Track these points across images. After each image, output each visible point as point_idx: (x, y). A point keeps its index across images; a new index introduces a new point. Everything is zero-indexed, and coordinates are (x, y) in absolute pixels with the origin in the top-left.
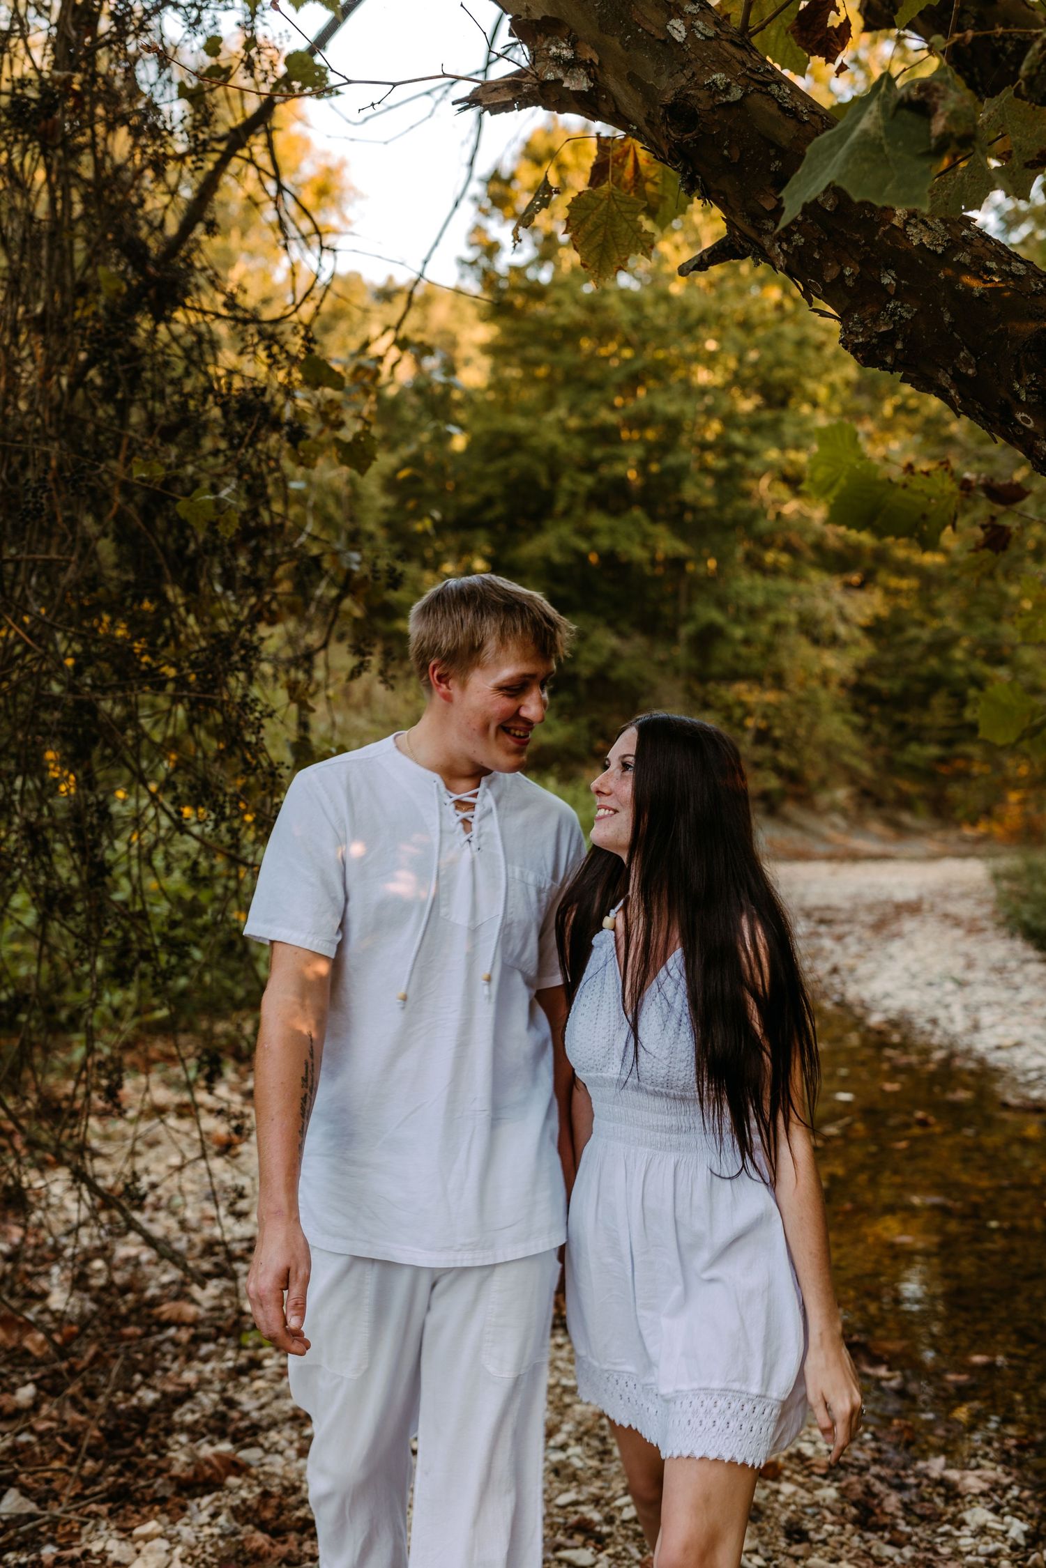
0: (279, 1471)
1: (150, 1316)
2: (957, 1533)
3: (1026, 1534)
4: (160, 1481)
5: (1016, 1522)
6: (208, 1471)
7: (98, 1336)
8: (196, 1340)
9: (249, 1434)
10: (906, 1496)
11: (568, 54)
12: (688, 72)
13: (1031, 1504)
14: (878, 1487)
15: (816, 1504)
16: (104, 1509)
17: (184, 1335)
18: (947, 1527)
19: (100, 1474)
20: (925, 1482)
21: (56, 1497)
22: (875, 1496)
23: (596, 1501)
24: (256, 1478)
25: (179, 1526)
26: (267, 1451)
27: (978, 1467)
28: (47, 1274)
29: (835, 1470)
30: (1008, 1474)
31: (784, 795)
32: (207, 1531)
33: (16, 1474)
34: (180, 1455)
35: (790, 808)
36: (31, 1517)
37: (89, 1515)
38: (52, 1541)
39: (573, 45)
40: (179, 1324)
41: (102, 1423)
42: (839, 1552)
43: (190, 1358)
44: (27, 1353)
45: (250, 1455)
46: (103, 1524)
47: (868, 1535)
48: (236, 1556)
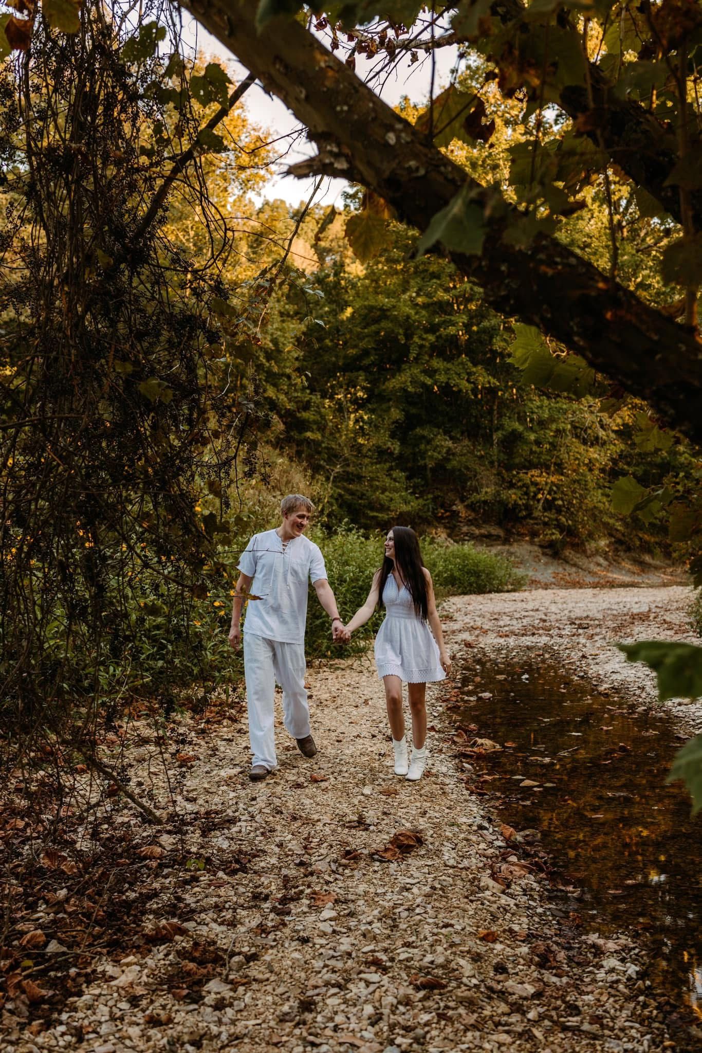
0: (205, 934)
1: (135, 854)
2: (597, 972)
3: (637, 973)
4: (136, 937)
5: (633, 966)
6: (164, 932)
7: (105, 864)
8: (161, 866)
9: (189, 914)
10: (571, 953)
11: (335, 150)
12: (397, 161)
13: (645, 958)
14: (555, 947)
15: (515, 955)
16: (105, 951)
17: (154, 864)
18: (591, 968)
19: (103, 933)
20: (584, 946)
21: (78, 945)
22: (552, 952)
23: (385, 950)
24: (192, 937)
25: (147, 959)
26: (199, 924)
27: (618, 938)
28: (75, 831)
29: (529, 938)
30: (634, 943)
31: (564, 544)
32: (162, 962)
33: (56, 932)
34: (149, 925)
35: (568, 552)
36: (64, 954)
37: (96, 954)
38: (75, 966)
39: (338, 145)
40: (151, 857)
41: (105, 908)
42: (524, 979)
43: (157, 876)
44: (63, 872)
45: (190, 925)
46: (105, 958)
47: (543, 971)
48: (178, 974)
